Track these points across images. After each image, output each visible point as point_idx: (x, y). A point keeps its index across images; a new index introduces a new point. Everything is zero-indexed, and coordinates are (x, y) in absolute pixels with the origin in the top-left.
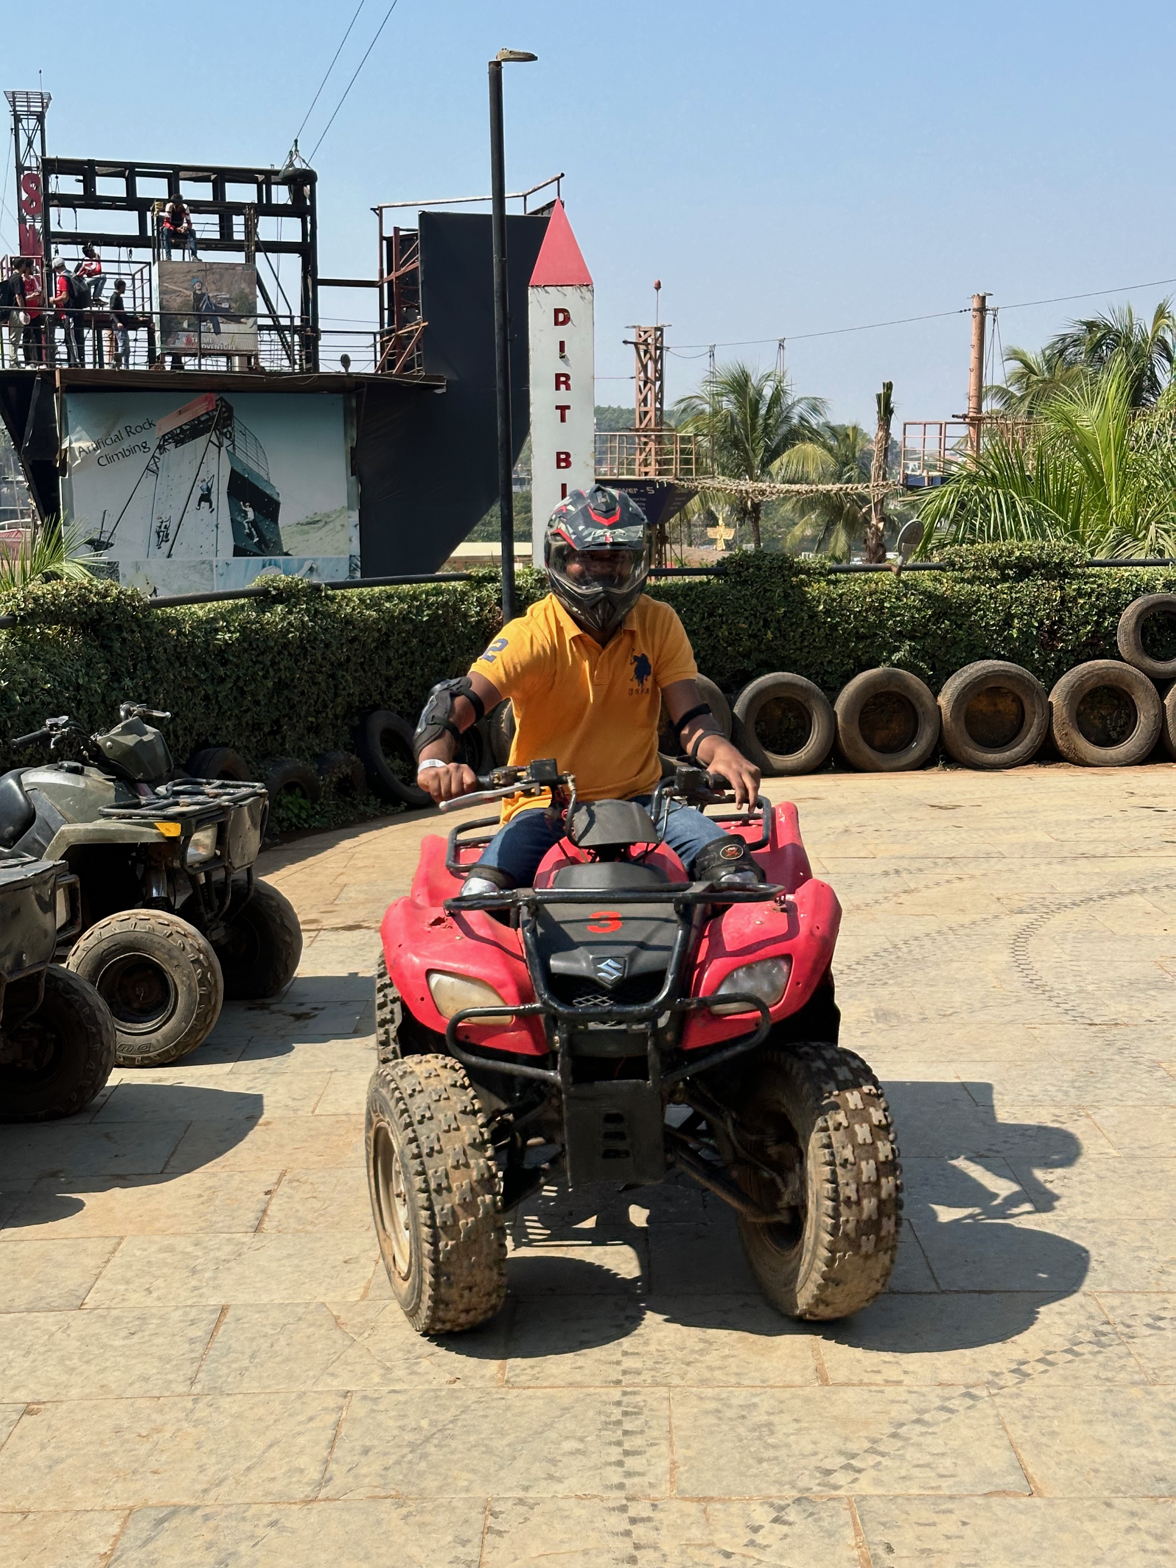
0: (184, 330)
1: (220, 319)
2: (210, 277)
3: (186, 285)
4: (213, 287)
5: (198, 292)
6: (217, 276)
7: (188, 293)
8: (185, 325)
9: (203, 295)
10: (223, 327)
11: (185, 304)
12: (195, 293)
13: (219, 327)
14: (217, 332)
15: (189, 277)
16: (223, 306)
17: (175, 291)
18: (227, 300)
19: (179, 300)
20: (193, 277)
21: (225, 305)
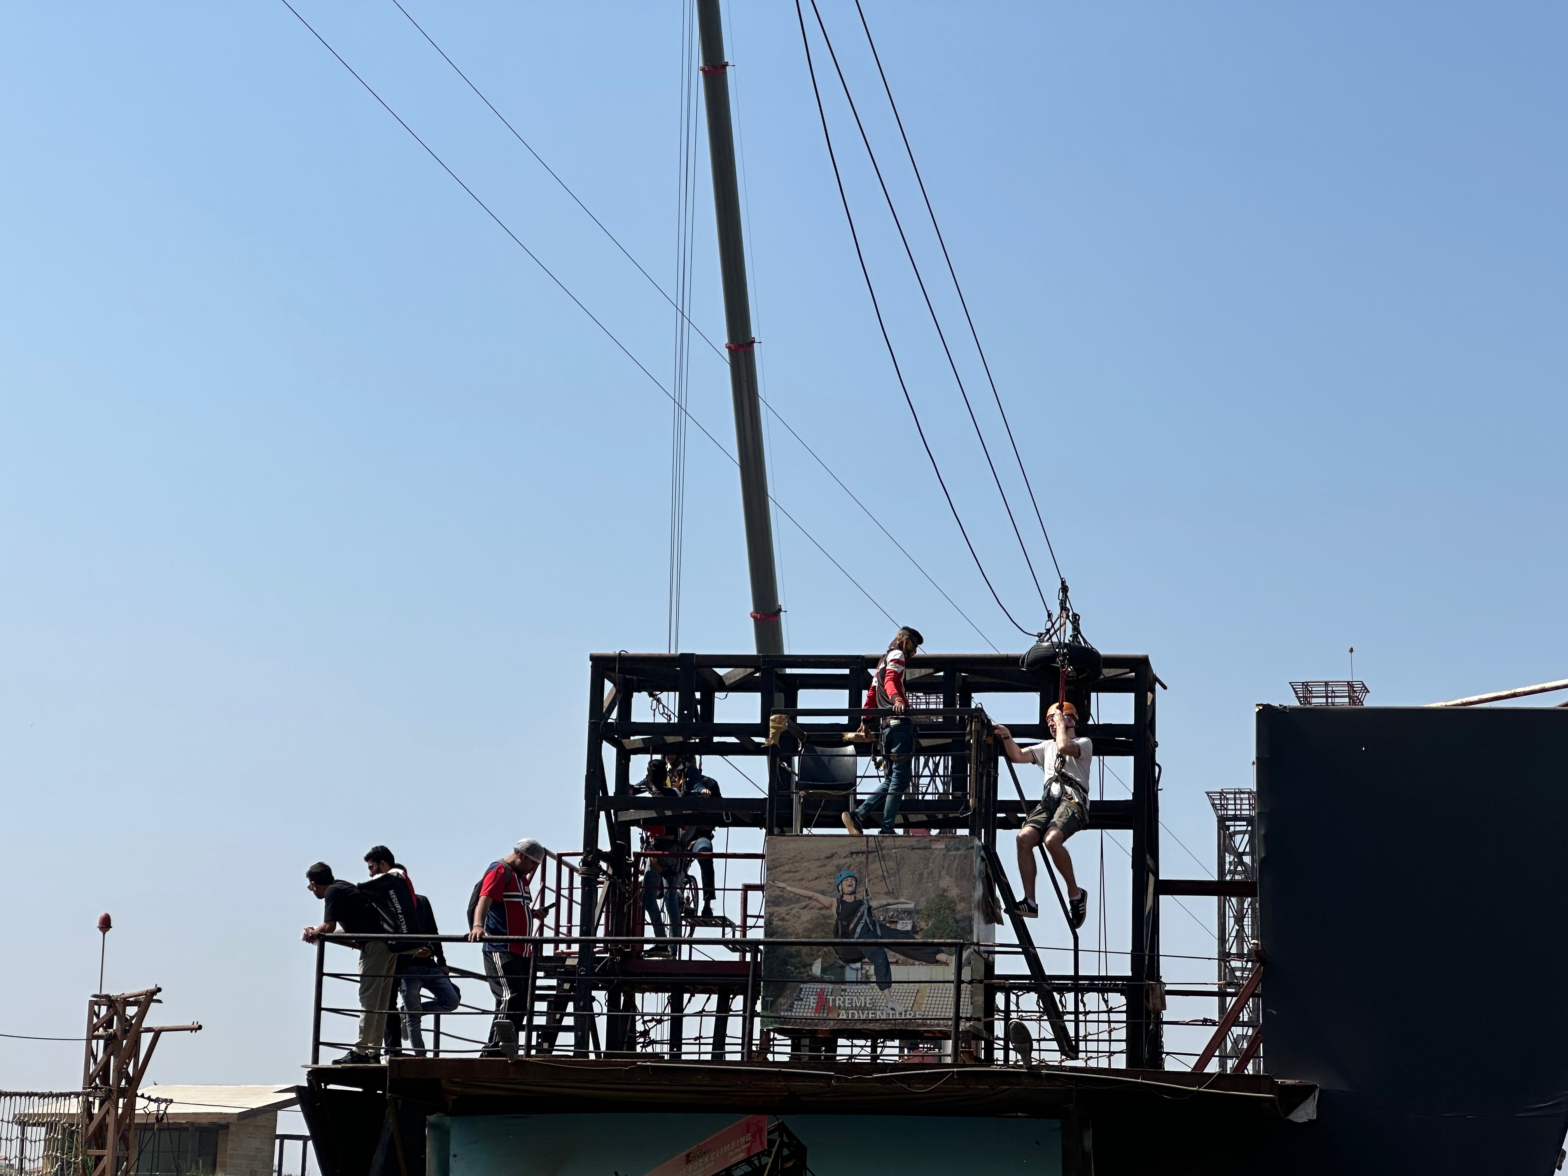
0: (814, 980)
1: (892, 956)
2: (875, 867)
3: (823, 884)
4: (881, 887)
5: (849, 899)
6: (891, 864)
7: (825, 900)
8: (816, 969)
9: (860, 903)
10: (897, 972)
11: (819, 924)
12: (841, 901)
13: (888, 972)
14: (885, 982)
15: (830, 868)
16: (900, 927)
17: (798, 898)
18: (909, 913)
19: (806, 916)
20: (839, 868)
21: (905, 925)
